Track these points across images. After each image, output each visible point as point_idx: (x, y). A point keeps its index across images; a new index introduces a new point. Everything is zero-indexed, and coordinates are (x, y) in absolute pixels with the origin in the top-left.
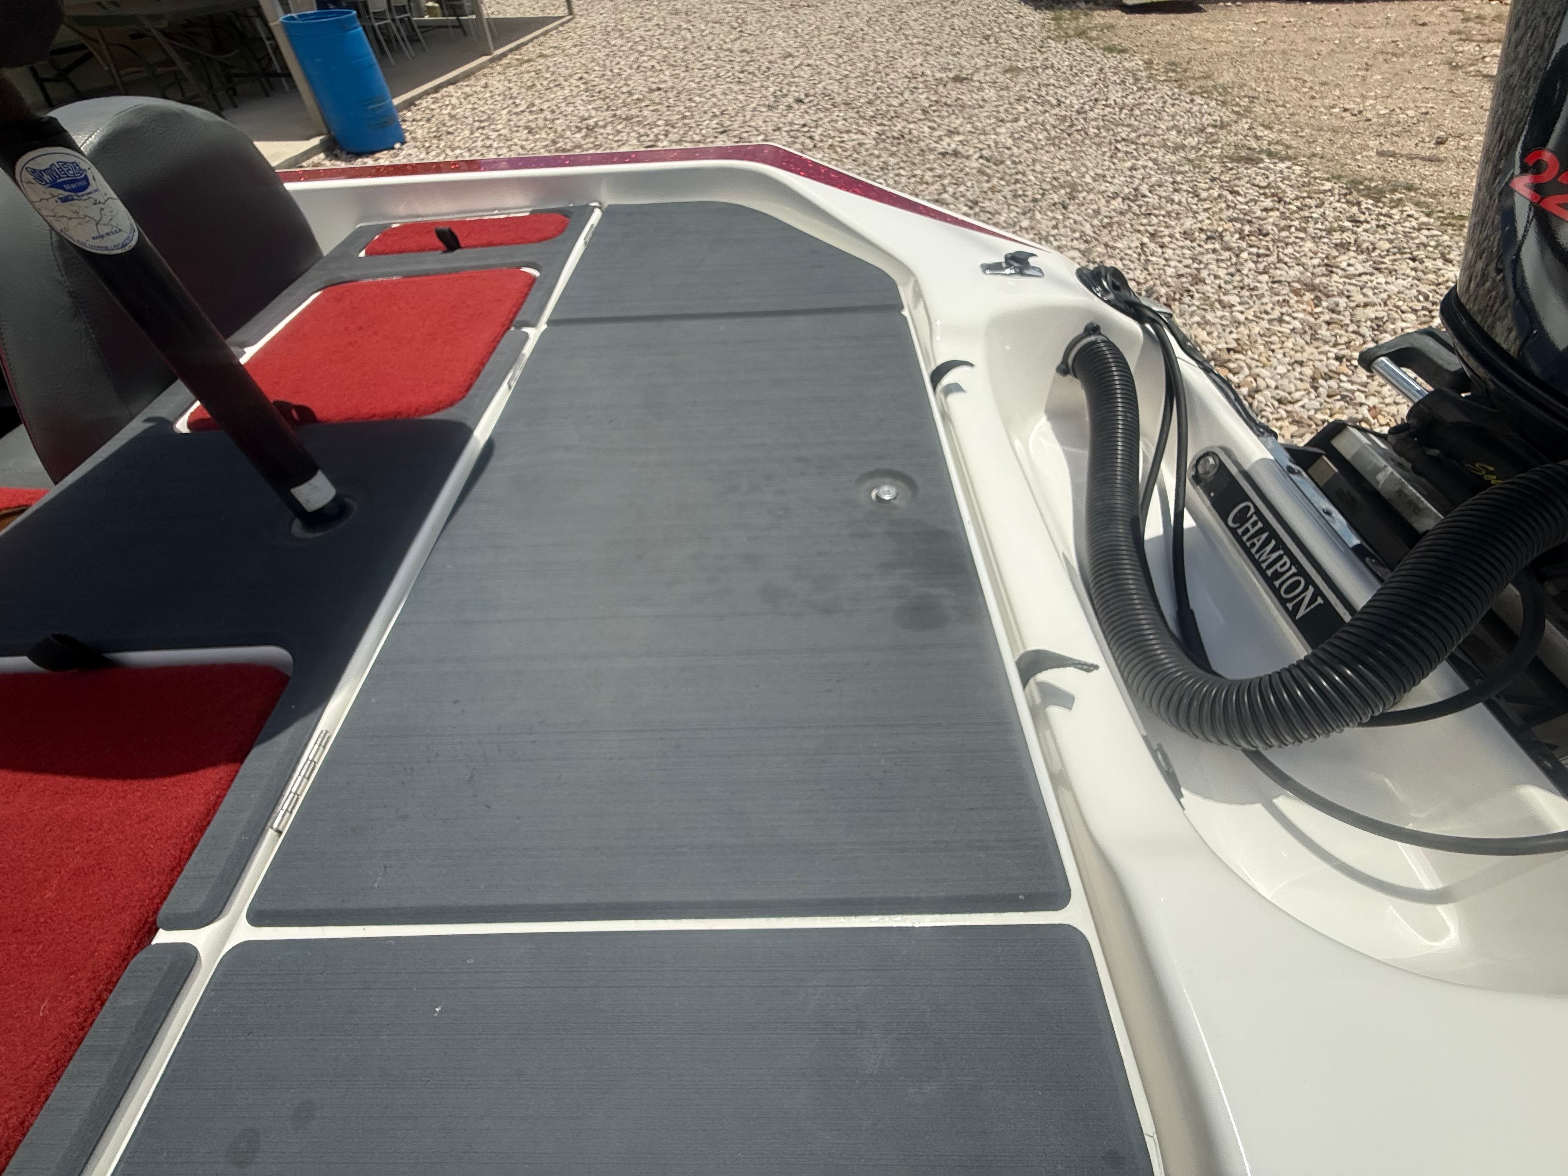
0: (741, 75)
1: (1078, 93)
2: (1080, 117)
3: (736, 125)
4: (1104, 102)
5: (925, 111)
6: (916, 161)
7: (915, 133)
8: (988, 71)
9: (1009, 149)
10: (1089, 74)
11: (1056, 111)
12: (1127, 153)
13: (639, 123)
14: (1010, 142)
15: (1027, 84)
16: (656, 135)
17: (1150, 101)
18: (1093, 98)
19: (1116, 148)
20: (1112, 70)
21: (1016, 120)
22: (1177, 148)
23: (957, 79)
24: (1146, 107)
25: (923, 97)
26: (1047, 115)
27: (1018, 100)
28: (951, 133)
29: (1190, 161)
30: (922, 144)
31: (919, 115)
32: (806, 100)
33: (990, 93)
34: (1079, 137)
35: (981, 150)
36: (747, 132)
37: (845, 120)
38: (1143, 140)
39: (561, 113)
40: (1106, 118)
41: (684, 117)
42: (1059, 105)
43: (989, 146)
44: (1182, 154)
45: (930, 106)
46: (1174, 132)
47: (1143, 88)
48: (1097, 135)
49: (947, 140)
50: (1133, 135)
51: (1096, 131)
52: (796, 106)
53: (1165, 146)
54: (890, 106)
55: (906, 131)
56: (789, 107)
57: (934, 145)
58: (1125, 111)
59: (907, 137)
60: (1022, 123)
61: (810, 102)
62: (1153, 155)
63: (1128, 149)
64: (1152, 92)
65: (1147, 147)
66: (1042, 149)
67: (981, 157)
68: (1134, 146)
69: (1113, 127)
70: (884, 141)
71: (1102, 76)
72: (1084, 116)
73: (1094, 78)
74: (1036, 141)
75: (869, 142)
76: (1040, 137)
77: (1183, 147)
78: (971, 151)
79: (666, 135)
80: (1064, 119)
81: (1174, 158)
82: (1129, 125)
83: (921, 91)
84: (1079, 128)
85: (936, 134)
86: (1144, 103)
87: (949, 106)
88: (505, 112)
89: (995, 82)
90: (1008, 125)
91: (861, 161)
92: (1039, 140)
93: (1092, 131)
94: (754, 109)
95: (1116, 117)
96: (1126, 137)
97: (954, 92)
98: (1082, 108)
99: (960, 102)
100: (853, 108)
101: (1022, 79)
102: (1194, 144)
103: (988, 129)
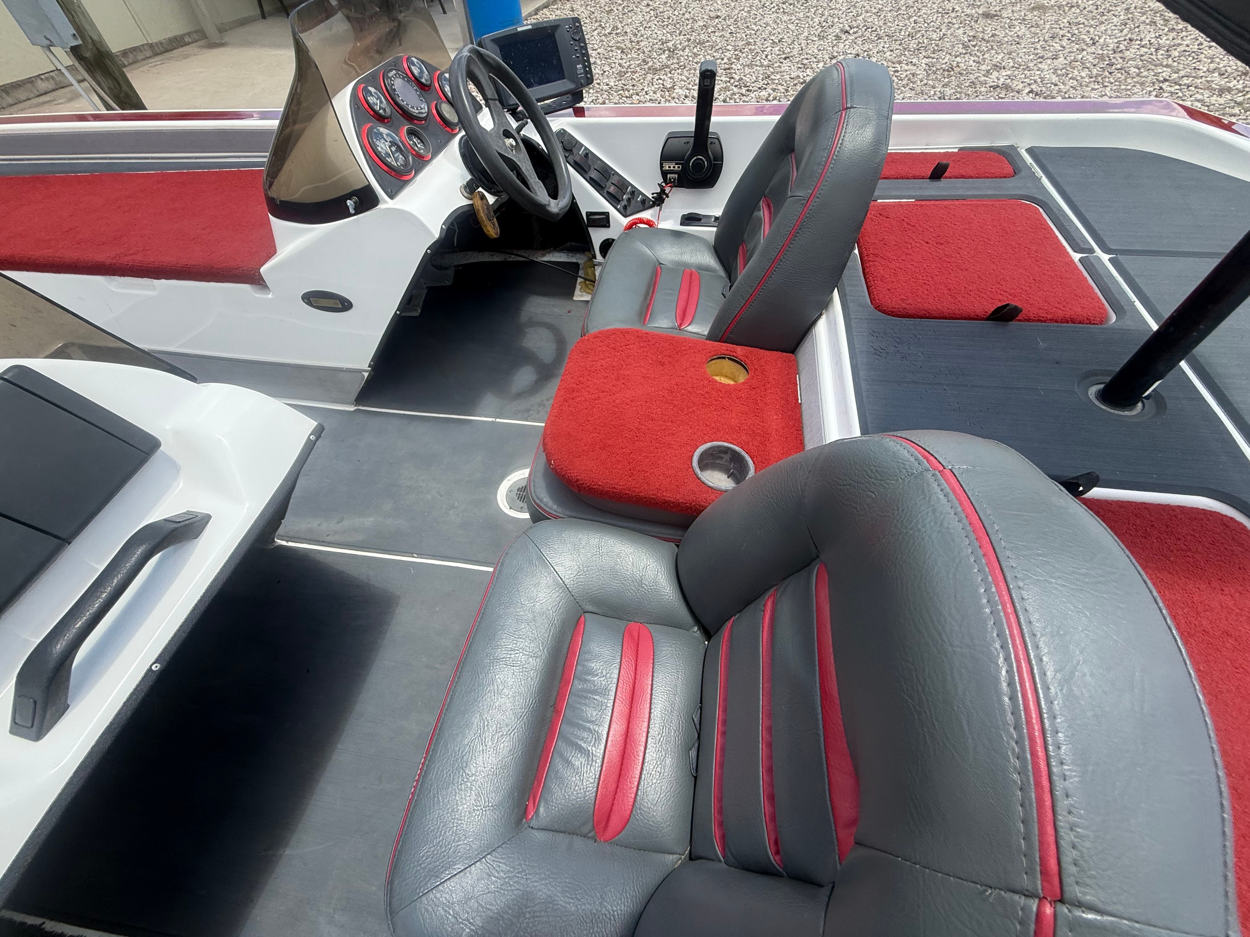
0: (784, 6)
1: (1109, 32)
2: (1118, 55)
3: (795, 52)
4: (1138, 42)
5: (965, 47)
6: (969, 92)
7: (962, 65)
8: (1014, 9)
9: (1056, 85)
10: (1117, 13)
11: (1092, 49)
12: (1172, 93)
13: (712, 47)
14: (1055, 79)
15: (1056, 22)
16: (729, 59)
17: (1185, 43)
18: (1127, 38)
19: (1161, 88)
20: (1139, 10)
21: (1055, 58)
22: (1222, 91)
23: (986, 15)
24: (1182, 48)
25: (961, 31)
26: (1085, 53)
27: (1053, 37)
28: (998, 67)
29: (1239, 104)
30: (972, 77)
31: (960, 49)
32: (851, 32)
33: (1022, 30)
34: (1119, 75)
35: (1029, 85)
36: (807, 59)
37: (892, 51)
38: (1185, 81)
39: (642, 36)
40: (1143, 58)
41: (749, 44)
42: (1094, 44)
43: (1035, 81)
44: (1229, 97)
45: (969, 41)
46: (1216, 74)
47: (1173, 29)
48: (1138, 75)
49: (995, 74)
50: (1175, 76)
51: (1137, 70)
52: (844, 37)
53: (1210, 88)
54: (931, 40)
55: (955, 64)
56: (838, 37)
57: (983, 78)
58: (1161, 52)
59: (956, 69)
60: (1061, 60)
61: (854, 33)
62: (1199, 97)
63: (1172, 90)
64: (1184, 34)
65: (1192, 88)
66: (1087, 86)
67: (1031, 91)
68: (1178, 87)
69: (1153, 67)
70: (935, 73)
71: (1130, 16)
72: (1121, 55)
73: (1122, 17)
74: (1079, 78)
75: (921, 74)
76: (1083, 74)
77: (1229, 90)
78: (1021, 86)
79: (738, 59)
80: (1102, 58)
81: (1222, 101)
82: (1167, 66)
83: (956, 26)
84: (1119, 66)
85: (984, 67)
86: (1179, 45)
87: (988, 42)
88: (595, 33)
89: (1024, 20)
90: (1049, 61)
91: (918, 89)
92: (1082, 78)
93: (1133, 70)
94: (807, 38)
95: (1154, 57)
96: (1167, 78)
97: (988, 28)
98: (1118, 47)
99: (997, 38)
100: (896, 40)
101: (1050, 17)
102: (1240, 86)
103: (1031, 65)
